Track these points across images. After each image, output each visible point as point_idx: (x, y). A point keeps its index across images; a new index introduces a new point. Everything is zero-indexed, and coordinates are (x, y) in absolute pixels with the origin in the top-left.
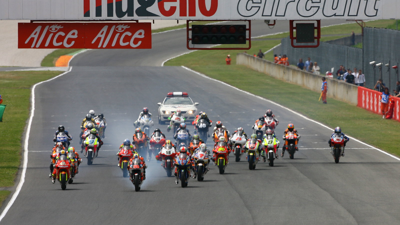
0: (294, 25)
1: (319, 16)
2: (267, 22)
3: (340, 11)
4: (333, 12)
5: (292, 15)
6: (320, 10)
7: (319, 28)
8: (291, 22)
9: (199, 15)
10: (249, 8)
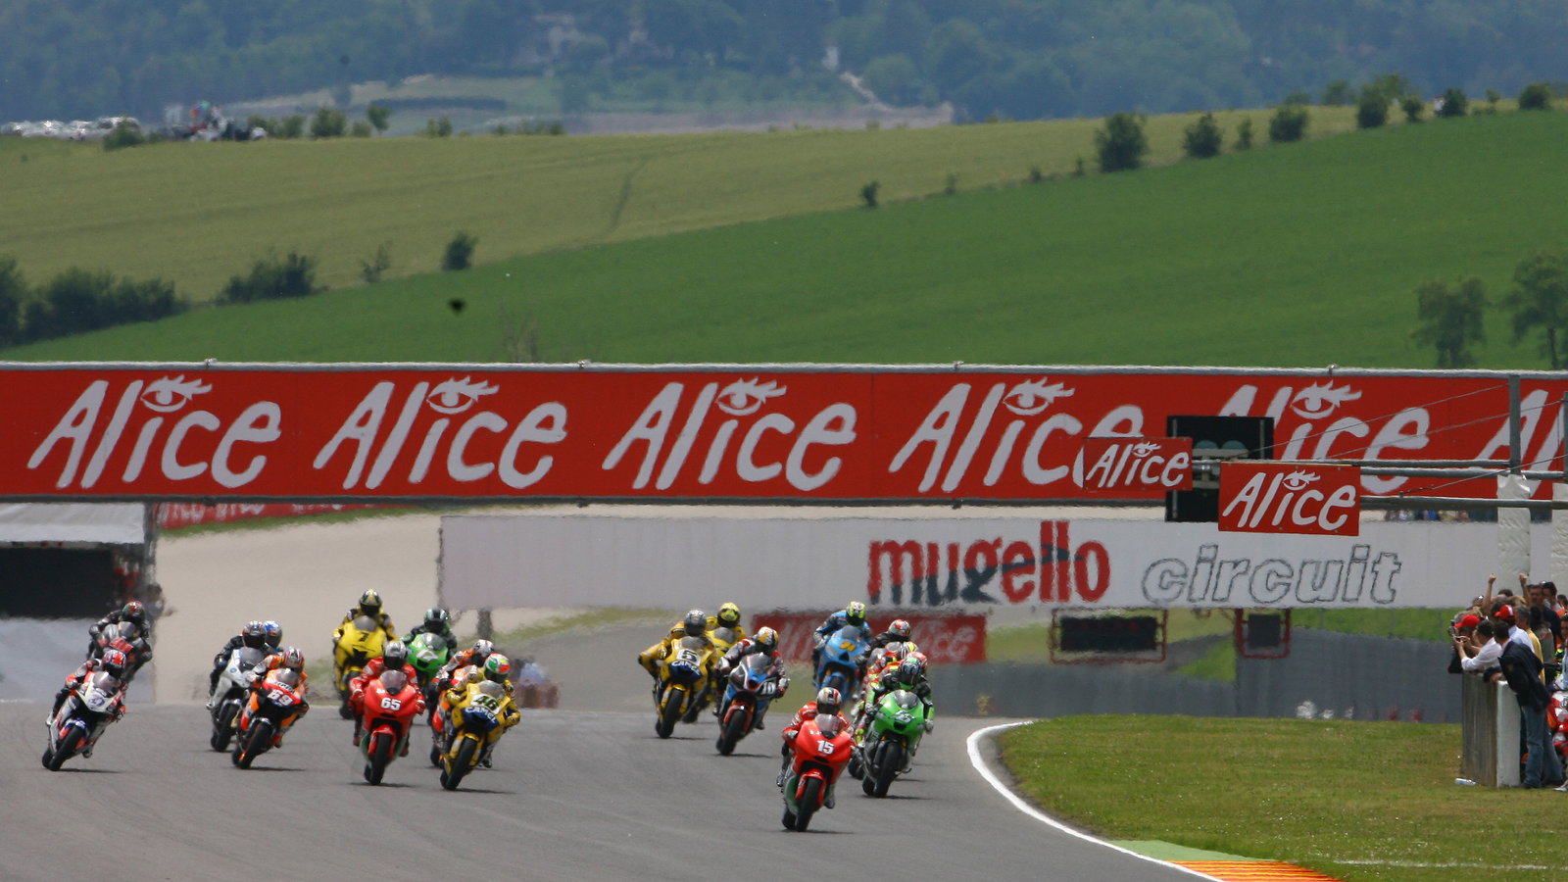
0: (1245, 618)
1: (1290, 601)
2: (1197, 611)
3: (1326, 592)
4: (1315, 594)
5: (1241, 599)
6: (1292, 592)
7: (1287, 622)
8: (1239, 612)
9: (1075, 598)
10: (1164, 585)
